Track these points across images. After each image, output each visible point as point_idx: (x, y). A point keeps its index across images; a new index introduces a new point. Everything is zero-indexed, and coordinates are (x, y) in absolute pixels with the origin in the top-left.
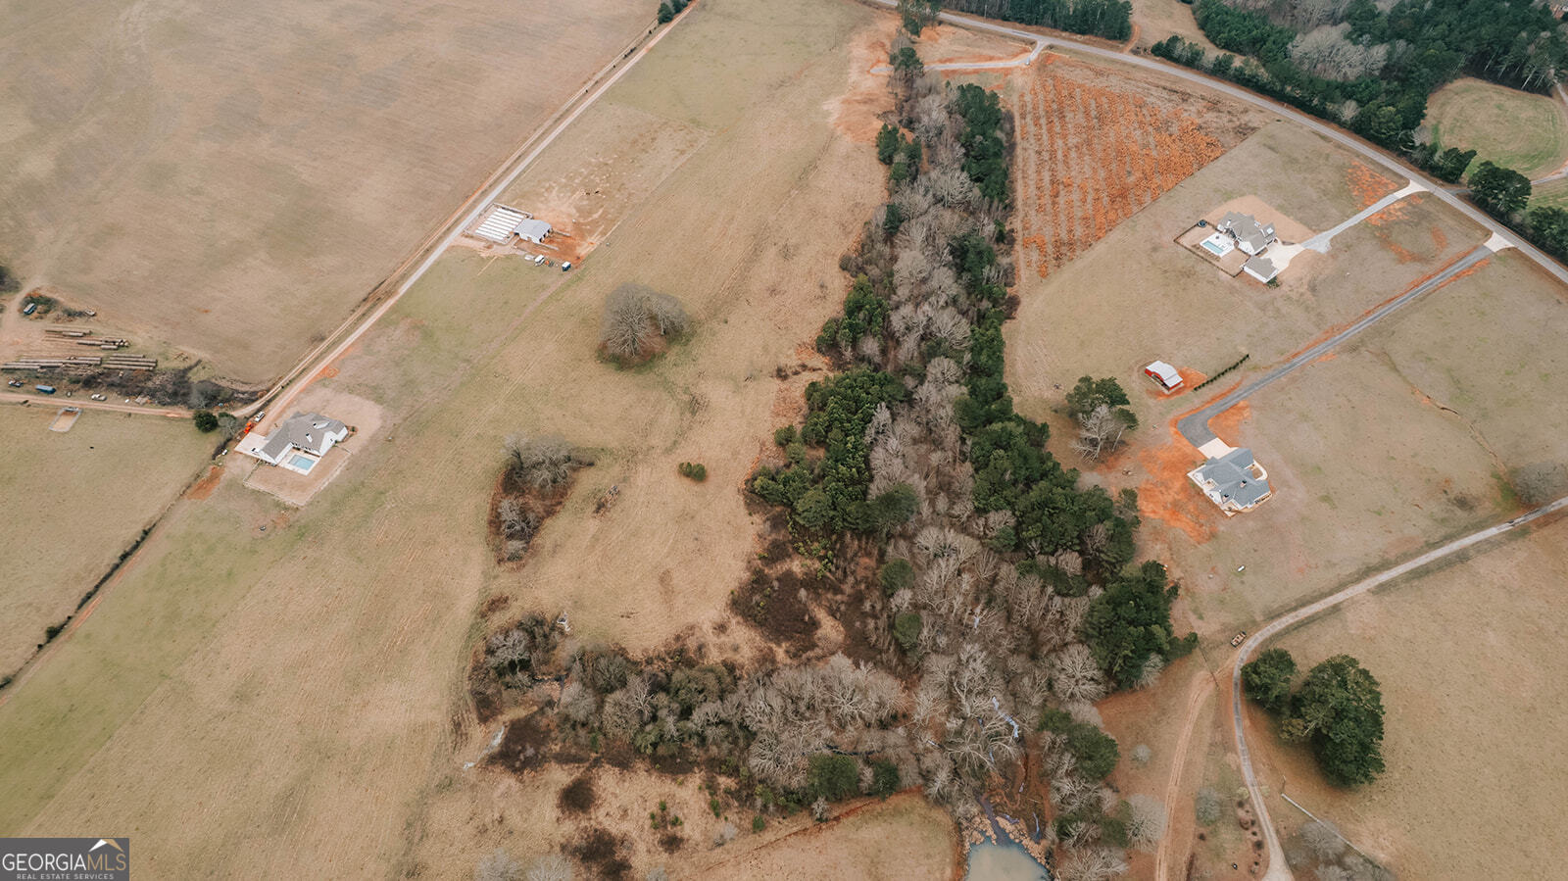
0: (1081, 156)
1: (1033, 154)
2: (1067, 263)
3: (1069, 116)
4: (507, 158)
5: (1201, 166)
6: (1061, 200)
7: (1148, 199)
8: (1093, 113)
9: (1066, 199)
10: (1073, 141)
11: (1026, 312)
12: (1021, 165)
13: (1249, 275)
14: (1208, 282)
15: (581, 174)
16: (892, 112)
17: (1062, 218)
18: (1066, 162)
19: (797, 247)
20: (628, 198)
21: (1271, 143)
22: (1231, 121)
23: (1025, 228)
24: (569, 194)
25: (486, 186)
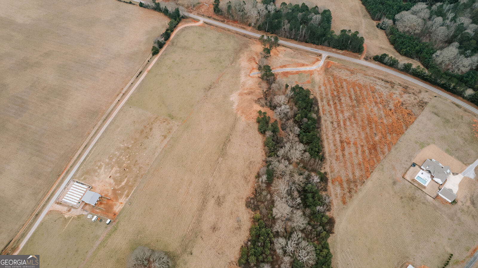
0: (352, 123)
1: (329, 123)
2: (355, 194)
3: (343, 99)
4: (80, 147)
5: (407, 128)
6: (346, 153)
7: (386, 150)
8: (353, 97)
9: (348, 151)
10: (347, 114)
11: (340, 227)
12: (324, 130)
13: (441, 198)
14: (423, 203)
15: (115, 155)
16: (261, 98)
17: (349, 164)
18: (345, 129)
19: (224, 197)
20: (139, 171)
21: (435, 111)
22: (415, 99)
23: (332, 172)
24: (110, 170)
25: (68, 168)
